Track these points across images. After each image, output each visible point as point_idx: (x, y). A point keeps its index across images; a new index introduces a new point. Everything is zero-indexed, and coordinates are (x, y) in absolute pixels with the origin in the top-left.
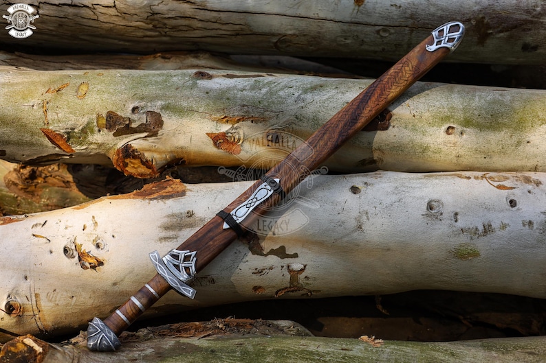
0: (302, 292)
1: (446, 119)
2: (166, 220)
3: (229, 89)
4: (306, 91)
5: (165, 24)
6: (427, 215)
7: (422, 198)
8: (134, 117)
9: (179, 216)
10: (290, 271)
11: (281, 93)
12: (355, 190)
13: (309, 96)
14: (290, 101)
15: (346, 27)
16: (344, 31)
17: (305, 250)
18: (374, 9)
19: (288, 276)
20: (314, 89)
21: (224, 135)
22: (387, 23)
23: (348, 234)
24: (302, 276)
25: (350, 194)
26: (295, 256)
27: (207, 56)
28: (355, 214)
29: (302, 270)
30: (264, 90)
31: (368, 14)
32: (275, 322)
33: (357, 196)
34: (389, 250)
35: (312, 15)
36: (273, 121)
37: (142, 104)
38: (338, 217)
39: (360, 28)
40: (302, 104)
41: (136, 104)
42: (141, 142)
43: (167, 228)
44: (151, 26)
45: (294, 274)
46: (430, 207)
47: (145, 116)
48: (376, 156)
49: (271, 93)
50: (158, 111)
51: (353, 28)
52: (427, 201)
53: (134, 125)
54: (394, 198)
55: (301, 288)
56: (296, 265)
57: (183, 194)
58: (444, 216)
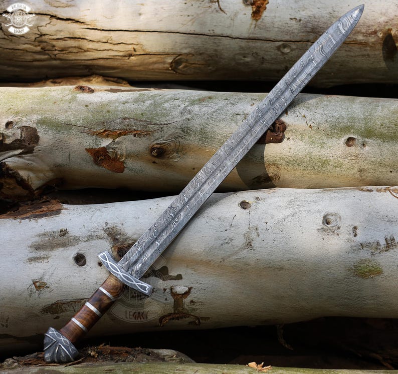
0: (188, 320)
1: (346, 129)
2: (37, 239)
3: (110, 102)
4: (193, 103)
5: (54, 46)
6: (323, 230)
7: (318, 212)
8: (8, 132)
9: (52, 235)
10: (174, 294)
11: (166, 105)
12: (244, 205)
13: (196, 108)
14: (175, 113)
15: (243, 44)
16: (241, 48)
17: (190, 271)
18: (273, 23)
19: (171, 300)
20: (201, 100)
21: (104, 150)
22: (287, 38)
23: (236, 253)
24: (187, 300)
25: (239, 209)
26: (179, 277)
27: (100, 79)
28: (244, 229)
29: (187, 293)
30: (148, 103)
31: (267, 29)
32: (156, 351)
33: (247, 211)
34: (281, 269)
35: (207, 32)
36: (157, 135)
37: (17, 119)
38: (225, 234)
39: (258, 44)
40: (189, 116)
41: (10, 119)
42: (16, 159)
43: (37, 247)
44: (39, 49)
45: (178, 298)
46: (326, 221)
47: (19, 131)
48: (271, 172)
49: (155, 105)
50: (34, 126)
51: (252, 44)
52: (323, 214)
53: (8, 141)
54: (287, 212)
55: (186, 315)
56: (181, 288)
57: (58, 212)
58: (342, 230)
